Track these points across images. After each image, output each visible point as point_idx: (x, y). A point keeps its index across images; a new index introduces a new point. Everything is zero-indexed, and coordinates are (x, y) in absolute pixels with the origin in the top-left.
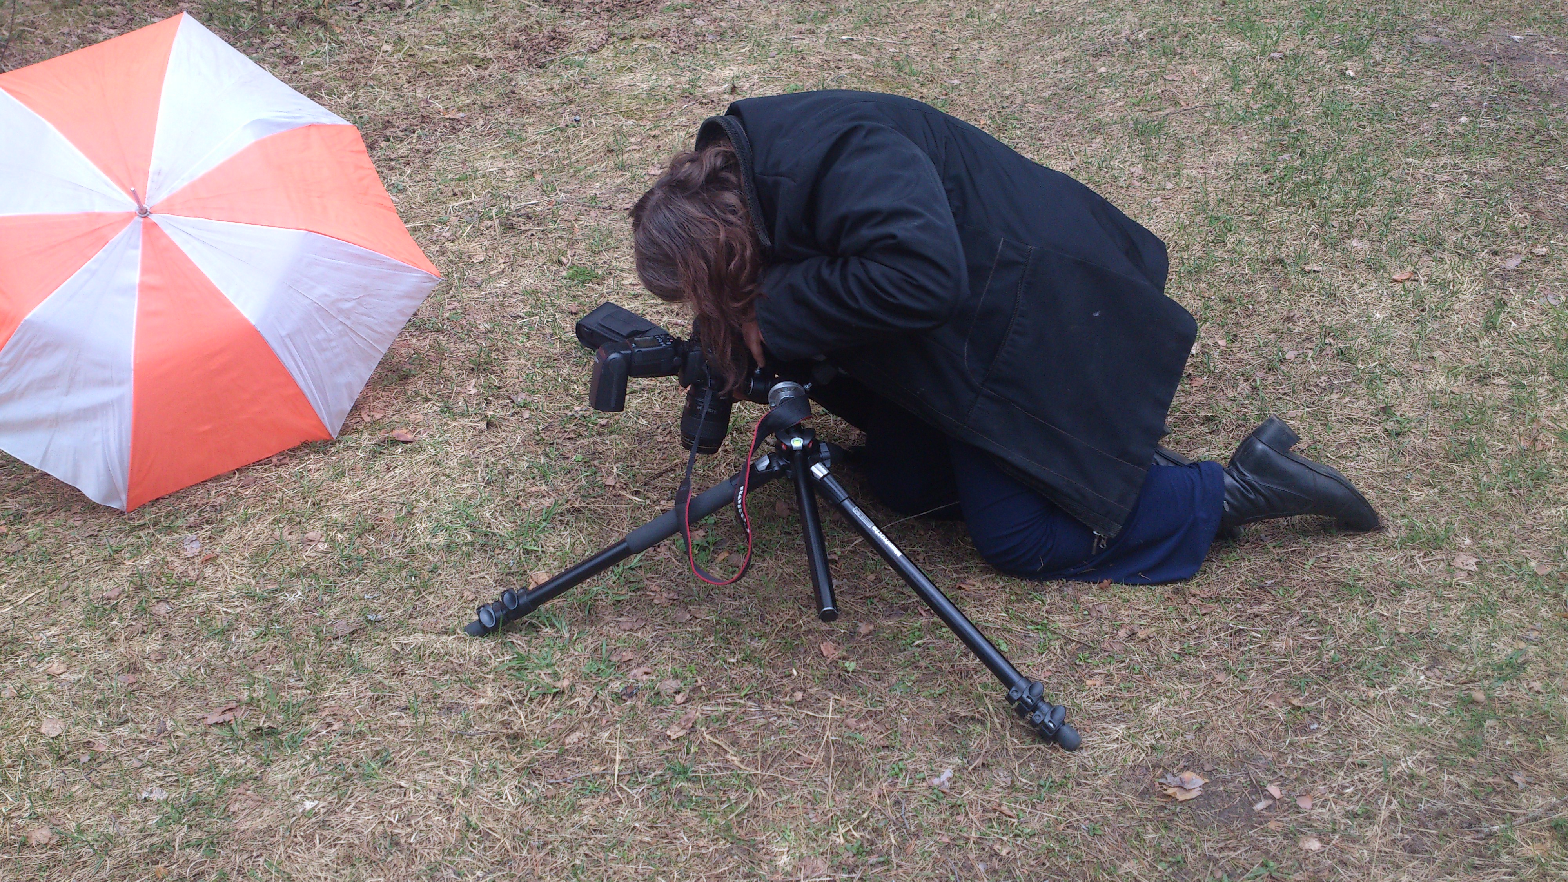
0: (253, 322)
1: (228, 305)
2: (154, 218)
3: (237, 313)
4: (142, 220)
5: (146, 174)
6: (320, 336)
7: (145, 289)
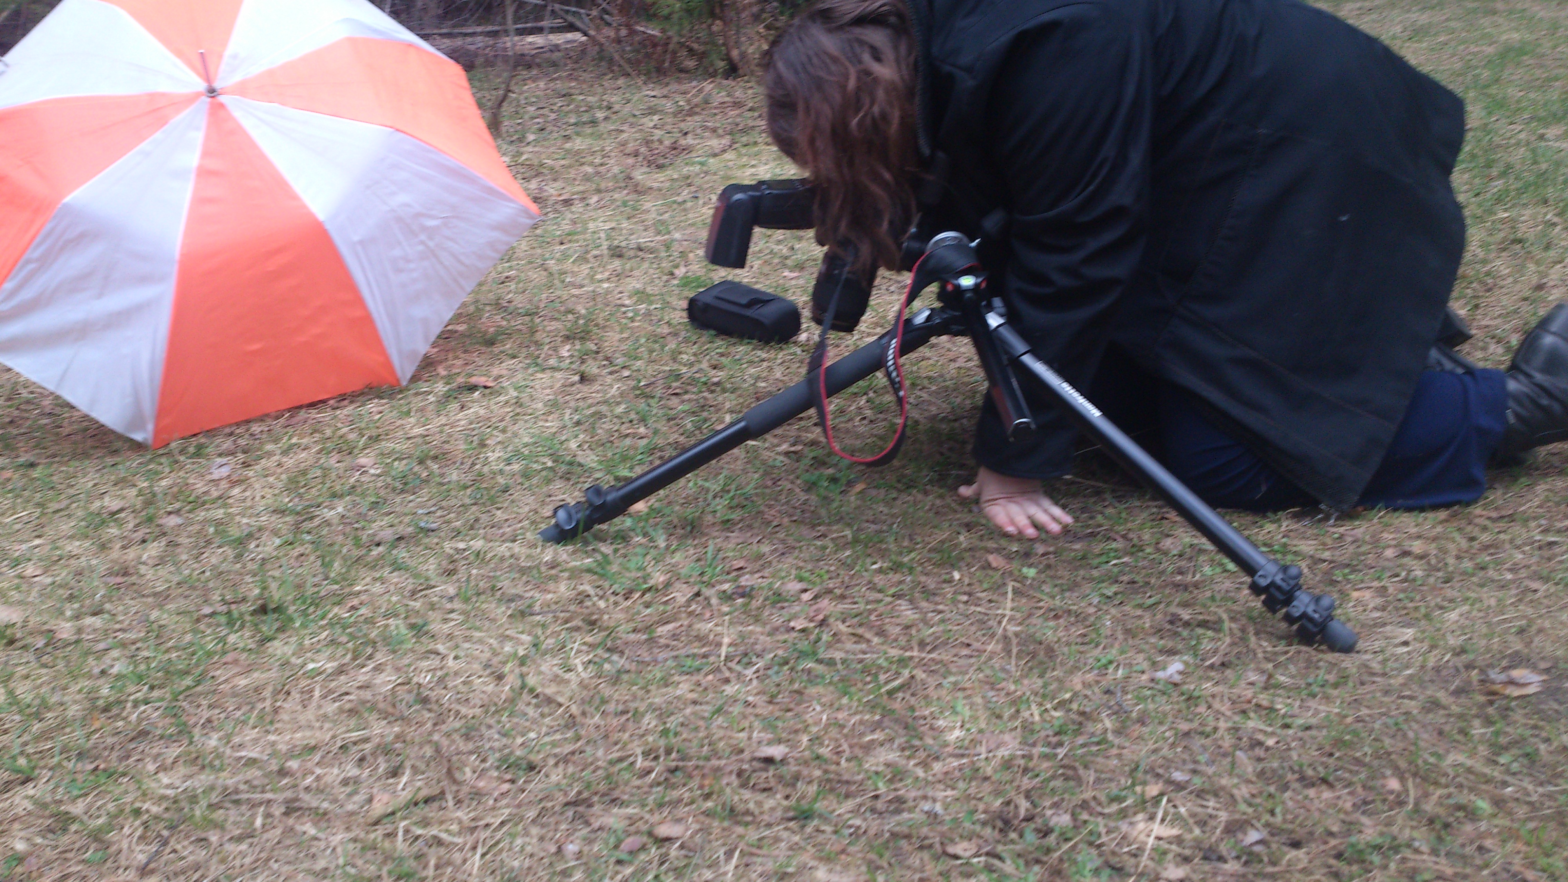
0: (321, 216)
1: (295, 197)
2: (222, 99)
3: (304, 207)
4: (209, 100)
5: (220, 56)
6: (397, 252)
7: (203, 173)
